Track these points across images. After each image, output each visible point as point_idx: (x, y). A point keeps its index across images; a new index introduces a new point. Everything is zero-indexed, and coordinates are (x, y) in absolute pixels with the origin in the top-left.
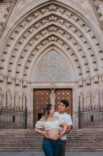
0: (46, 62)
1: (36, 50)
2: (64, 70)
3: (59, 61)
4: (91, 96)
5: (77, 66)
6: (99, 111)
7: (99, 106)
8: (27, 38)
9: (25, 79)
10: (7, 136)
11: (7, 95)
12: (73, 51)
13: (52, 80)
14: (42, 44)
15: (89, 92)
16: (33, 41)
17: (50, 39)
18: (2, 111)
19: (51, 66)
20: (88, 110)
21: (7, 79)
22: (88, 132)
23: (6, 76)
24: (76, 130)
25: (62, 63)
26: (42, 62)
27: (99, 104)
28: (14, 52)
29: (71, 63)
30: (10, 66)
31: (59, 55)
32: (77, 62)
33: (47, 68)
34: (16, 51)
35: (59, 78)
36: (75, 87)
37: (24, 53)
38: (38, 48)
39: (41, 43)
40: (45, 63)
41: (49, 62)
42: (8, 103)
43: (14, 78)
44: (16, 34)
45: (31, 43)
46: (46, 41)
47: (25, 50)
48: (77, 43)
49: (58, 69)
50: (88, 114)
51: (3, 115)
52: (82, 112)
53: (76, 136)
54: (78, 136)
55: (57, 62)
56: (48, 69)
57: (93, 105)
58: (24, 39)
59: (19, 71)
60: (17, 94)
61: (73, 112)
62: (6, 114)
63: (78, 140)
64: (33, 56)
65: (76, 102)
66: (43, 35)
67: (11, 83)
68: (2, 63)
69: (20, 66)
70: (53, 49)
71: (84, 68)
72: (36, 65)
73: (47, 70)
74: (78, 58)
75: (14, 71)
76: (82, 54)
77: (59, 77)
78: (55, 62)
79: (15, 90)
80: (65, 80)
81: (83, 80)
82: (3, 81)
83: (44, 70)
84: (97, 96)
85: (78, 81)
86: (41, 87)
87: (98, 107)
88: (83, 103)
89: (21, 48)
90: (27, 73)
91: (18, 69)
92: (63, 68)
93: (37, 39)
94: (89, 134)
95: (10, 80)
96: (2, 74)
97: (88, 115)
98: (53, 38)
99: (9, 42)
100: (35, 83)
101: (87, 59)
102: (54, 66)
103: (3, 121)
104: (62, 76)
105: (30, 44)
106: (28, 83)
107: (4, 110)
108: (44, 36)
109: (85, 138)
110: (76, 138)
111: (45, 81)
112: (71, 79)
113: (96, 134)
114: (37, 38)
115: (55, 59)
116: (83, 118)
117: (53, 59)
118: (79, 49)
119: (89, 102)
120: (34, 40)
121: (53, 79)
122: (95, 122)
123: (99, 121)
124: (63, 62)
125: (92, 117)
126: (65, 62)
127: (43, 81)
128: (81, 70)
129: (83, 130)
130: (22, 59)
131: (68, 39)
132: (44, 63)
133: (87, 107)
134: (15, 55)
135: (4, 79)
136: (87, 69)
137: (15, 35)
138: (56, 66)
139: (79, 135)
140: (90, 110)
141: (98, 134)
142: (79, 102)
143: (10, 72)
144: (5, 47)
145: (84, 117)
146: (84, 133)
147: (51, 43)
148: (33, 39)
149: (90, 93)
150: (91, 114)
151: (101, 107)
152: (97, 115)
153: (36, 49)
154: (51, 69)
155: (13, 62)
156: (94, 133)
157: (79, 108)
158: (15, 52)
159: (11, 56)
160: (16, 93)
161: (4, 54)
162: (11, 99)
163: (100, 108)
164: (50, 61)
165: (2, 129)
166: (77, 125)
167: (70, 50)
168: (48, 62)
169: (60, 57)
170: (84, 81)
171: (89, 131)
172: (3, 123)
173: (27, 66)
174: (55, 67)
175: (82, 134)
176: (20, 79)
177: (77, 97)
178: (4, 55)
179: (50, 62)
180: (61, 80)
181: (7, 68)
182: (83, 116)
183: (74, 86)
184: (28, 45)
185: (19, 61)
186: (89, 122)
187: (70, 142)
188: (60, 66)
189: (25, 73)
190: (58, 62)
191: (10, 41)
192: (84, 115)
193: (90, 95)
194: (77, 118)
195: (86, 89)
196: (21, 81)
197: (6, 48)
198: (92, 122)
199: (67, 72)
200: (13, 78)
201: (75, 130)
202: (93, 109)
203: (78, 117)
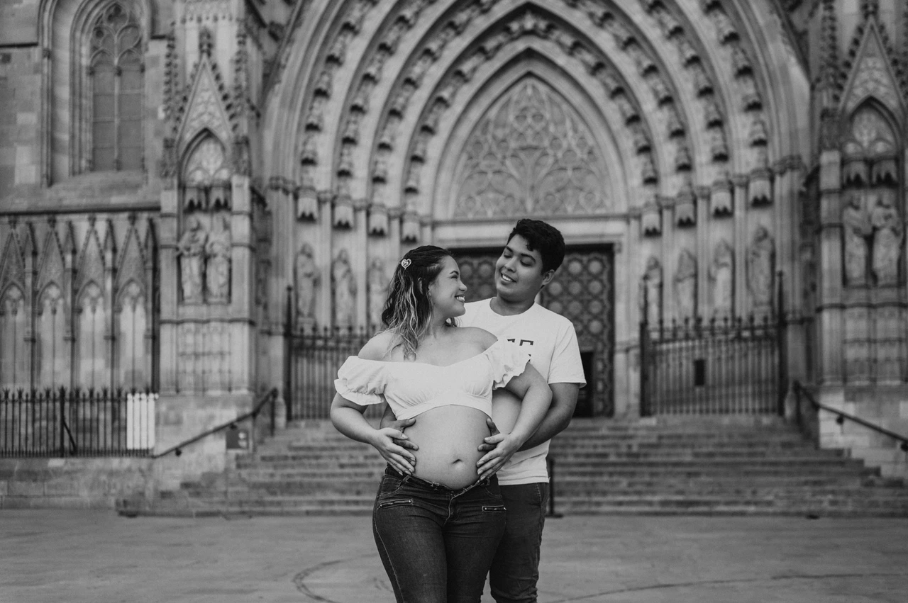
0: (500, 133)
1: (458, 78)
2: (576, 165)
3: (556, 124)
4: (695, 276)
5: (636, 143)
6: (733, 341)
7: (734, 318)
8: (415, 24)
9: (410, 208)
10: (333, 449)
11: (333, 279)
12: (618, 75)
13: (525, 210)
14: (482, 50)
15: (686, 257)
16: (443, 36)
17: (515, 26)
18: (314, 343)
19: (523, 149)
20: (681, 334)
21: (333, 206)
22: (680, 431)
23: (329, 196)
24: (630, 421)
25: (570, 133)
26: (484, 132)
27: (733, 310)
28: (359, 89)
29: (609, 129)
30: (345, 151)
31: (557, 99)
32: (635, 125)
33: (504, 157)
34: (369, 87)
35: (557, 201)
36: (624, 240)
37: (406, 94)
38: (466, 67)
39: (477, 47)
40: (494, 137)
41: (511, 133)
42: (338, 310)
43: (364, 204)
44: (365, 5)
45: (433, 46)
46: (501, 38)
47: (409, 81)
48: (638, 38)
49: (550, 160)
50: (684, 354)
51: (320, 362)
52: (655, 343)
53: (630, 447)
54: (635, 449)
55: (546, 129)
56: (508, 162)
57: (705, 311)
58: (401, 28)
59: (385, 172)
60: (377, 274)
61: (618, 347)
62: (332, 358)
63: (634, 464)
64: (443, 106)
65: (628, 302)
66: (485, 7)
67: (352, 223)
68: (309, 137)
69: (386, 153)
70: (529, 74)
71: (668, 153)
72: (455, 147)
73: (503, 168)
74: (641, 109)
75: (361, 173)
76: (660, 87)
77: (558, 195)
78: (538, 133)
79: (368, 257)
80: (582, 208)
81: (664, 203)
82: (316, 215)
83: (490, 166)
84: (723, 276)
85: (637, 213)
86: (479, 240)
87: (729, 323)
88: (661, 306)
89: (392, 68)
90: (418, 181)
91: (381, 167)
92: (575, 155)
93: (460, 29)
94: (684, 441)
95: (344, 213)
96: (312, 189)
97: (680, 358)
98: (529, 22)
99: (338, 46)
100: (454, 223)
101: (680, 112)
102: (536, 148)
103: (317, 389)
104: (570, 192)
105: (428, 52)
106: (422, 225)
107: (320, 343)
108: (490, 13)
109: (668, 455)
110: (629, 455)
111: (495, 213)
112: (608, 203)
113: (716, 440)
114: (460, 25)
115: (538, 117)
116: (658, 372)
117: (530, 120)
118: (646, 63)
119: (687, 302)
120: (448, 34)
121: (529, 205)
122: (714, 387)
123: (730, 382)
124: (575, 130)
125: (700, 366)
126: (581, 127)
127: (490, 214)
128: (652, 162)
129: (658, 422)
130: (396, 120)
131: (595, 23)
132: (489, 137)
133: (680, 322)
134: (366, 100)
135: (320, 208)
136: (683, 154)
137: (361, 10)
138: (545, 148)
139: (642, 446)
140: (692, 333)
141: (726, 440)
142: (642, 301)
143: (343, 178)
144: (321, 68)
145: (664, 365)
146: (665, 433)
147: (520, 46)
148: (444, 30)
149: (692, 264)
150: (697, 352)
151: (740, 320)
152: (723, 356)
153: (455, 73)
154: (522, 164)
155: (356, 132)
156: (709, 436)
157: (644, 326)
158: (363, 88)
159: (348, 108)
160: (372, 267)
161: (319, 99)
162: (353, 292)
163: (737, 324)
164: (516, 125)
165: (317, 420)
166: (635, 401)
167: (604, 75)
168: (507, 131)
169: (559, 106)
170: (668, 207)
171: (684, 424)
172: (317, 396)
173: (418, 152)
174: (537, 154)
175: (654, 440)
176: (389, 210)
177: (636, 283)
178: (316, 104)
179: (515, 130)
180: (565, 211)
181: (333, 163)
182: (661, 361)
183: (620, 235)
184: (420, 58)
185: (384, 128)
186: (684, 386)
187: (601, 474)
188: (560, 146)
189: (411, 184)
190: (552, 129)
191: (341, 38)
192: (664, 358)
193: (692, 271)
194: (635, 370)
195: (676, 245)
196: (395, 217)
197: (323, 73)
198: (698, 390)
199: (590, 172)
200: (358, 205)
201: (624, 424)
202: (706, 334)
203: (639, 369)
